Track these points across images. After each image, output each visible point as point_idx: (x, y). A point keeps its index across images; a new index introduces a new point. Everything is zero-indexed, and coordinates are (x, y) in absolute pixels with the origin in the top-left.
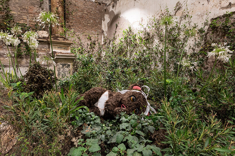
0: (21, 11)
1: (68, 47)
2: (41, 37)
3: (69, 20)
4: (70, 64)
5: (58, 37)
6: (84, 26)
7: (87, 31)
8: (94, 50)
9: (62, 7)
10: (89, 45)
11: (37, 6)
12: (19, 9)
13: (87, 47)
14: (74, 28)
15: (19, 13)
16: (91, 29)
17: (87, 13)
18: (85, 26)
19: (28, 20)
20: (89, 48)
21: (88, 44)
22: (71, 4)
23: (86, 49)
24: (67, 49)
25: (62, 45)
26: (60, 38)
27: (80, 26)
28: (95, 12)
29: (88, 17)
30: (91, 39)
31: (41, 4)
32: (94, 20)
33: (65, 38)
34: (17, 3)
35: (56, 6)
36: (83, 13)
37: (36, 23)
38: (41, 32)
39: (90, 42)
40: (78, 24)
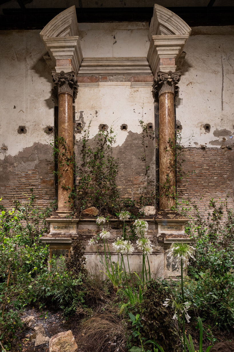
0: (126, 184)
1: (182, 225)
2: (147, 215)
3: (181, 183)
5: (168, 213)
6: (203, 187)
7: (208, 194)
8: (220, 221)
9: (173, 172)
10: (212, 215)
11: (142, 174)
12: (125, 182)
13: (208, 218)
14: (188, 192)
15: (124, 186)
16: (214, 190)
17: (208, 167)
18: (205, 187)
19: (132, 193)
20: (212, 220)
21: (209, 214)
22: (183, 161)
23: (206, 221)
24: (180, 230)
25: (173, 224)
26: (171, 215)
27: (197, 189)
28: (222, 162)
29: (210, 174)
30: (214, 206)
31: (147, 171)
32: (221, 175)
33: (177, 214)
34: (122, 176)
35: (166, 173)
36: (201, 169)
37: (141, 195)
38: (147, 208)
39: (213, 210)
40: (193, 186)
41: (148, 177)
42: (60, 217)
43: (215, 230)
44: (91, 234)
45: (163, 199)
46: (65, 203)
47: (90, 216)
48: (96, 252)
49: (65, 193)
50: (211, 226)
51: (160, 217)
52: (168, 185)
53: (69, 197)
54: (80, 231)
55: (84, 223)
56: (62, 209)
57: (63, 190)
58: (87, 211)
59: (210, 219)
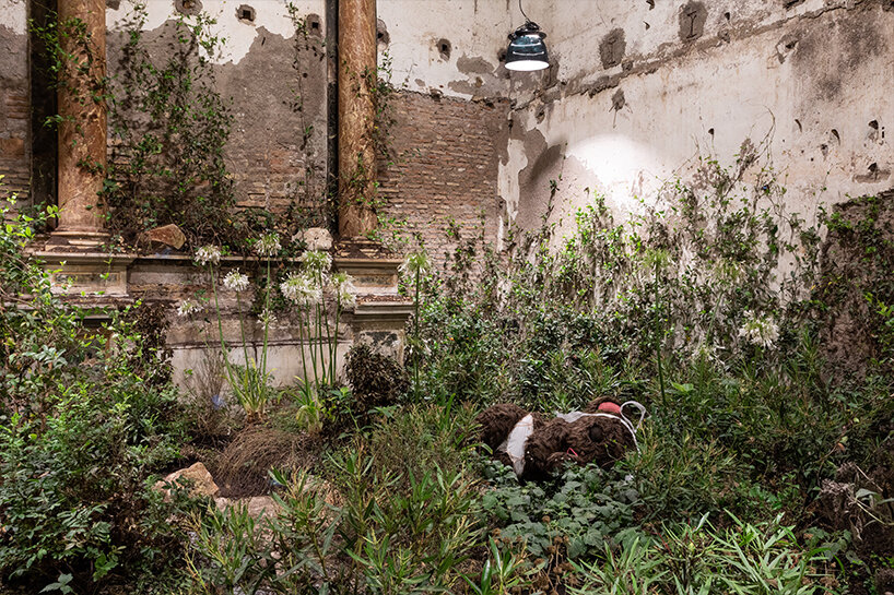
0: (252, 169)
1: (392, 275)
2: (312, 249)
4: (396, 332)
5: (362, 246)
6: (434, 191)
7: (446, 207)
8: (470, 273)
9: (373, 148)
10: (453, 257)
11: (294, 147)
13: (445, 265)
14: (402, 200)
15: (244, 175)
16: (458, 198)
17: (445, 144)
18: (438, 189)
19: (267, 195)
20: (453, 269)
21: (447, 255)
22: (392, 122)
23: (441, 273)
24: (388, 285)
25: (372, 271)
26: (368, 250)
27: (422, 193)
28: (474, 134)
29: (449, 159)
30: (457, 236)
31: (305, 138)
32: (471, 164)
33: (381, 249)
34: (240, 147)
35: (357, 148)
36: (431, 145)
37: (289, 201)
38: (311, 232)
39: (455, 246)
40: (414, 186)
41: (309, 154)
42: (75, 249)
43: (460, 293)
44: (168, 298)
45: (350, 213)
46: (88, 209)
47: (165, 248)
48: (187, 344)
49: (87, 182)
50: (450, 284)
51: (343, 254)
52: (361, 178)
53: (100, 195)
54: (135, 288)
55: (146, 268)
56: (78, 227)
57: (80, 173)
58: (156, 235)
59: (449, 268)
